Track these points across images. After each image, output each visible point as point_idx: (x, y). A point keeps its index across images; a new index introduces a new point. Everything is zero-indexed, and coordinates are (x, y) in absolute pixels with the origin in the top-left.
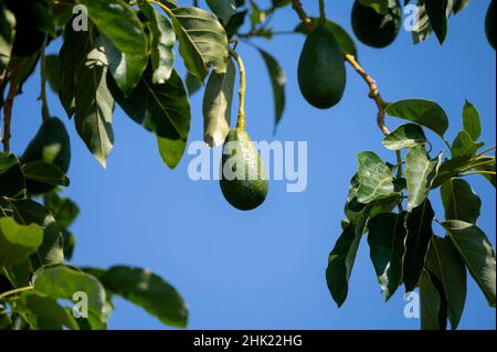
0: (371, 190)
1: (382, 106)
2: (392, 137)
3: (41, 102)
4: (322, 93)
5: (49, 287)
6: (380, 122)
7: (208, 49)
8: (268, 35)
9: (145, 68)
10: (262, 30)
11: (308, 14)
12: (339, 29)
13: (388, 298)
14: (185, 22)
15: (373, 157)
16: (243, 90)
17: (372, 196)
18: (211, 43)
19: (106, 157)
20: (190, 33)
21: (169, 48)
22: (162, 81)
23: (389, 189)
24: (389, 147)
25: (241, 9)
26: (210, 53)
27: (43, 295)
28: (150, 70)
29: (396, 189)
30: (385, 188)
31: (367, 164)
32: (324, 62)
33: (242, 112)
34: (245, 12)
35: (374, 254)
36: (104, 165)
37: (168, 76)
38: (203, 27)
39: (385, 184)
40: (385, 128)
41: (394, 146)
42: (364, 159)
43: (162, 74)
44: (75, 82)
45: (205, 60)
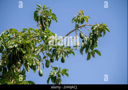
2: (53, 70)
4: (47, 66)
12: (49, 61)
28: (33, 64)
35: (51, 80)
41: (53, 71)
43: (34, 65)
44: (26, 66)
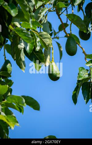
0: (82, 77)
1: (86, 55)
3: (4, 56)
5: (10, 100)
6: (85, 59)
7: (47, 42)
8: (58, 38)
9: (33, 48)
10: (56, 37)
11: (68, 33)
13: (86, 103)
14: (41, 36)
15: (83, 68)
16: (53, 52)
17: (83, 78)
18: (48, 40)
19: (24, 70)
20: (42, 38)
21: (38, 42)
22: (38, 50)
23: (87, 76)
24: (87, 66)
25: (52, 32)
26: (48, 43)
27: (9, 102)
29: (89, 76)
30: (86, 76)
31: (81, 70)
32: (72, 45)
33: (53, 57)
34: (52, 33)
36: (24, 72)
37: (39, 49)
38: (45, 36)
39: (86, 75)
40: (87, 60)
42: (81, 69)
45: (47, 45)
